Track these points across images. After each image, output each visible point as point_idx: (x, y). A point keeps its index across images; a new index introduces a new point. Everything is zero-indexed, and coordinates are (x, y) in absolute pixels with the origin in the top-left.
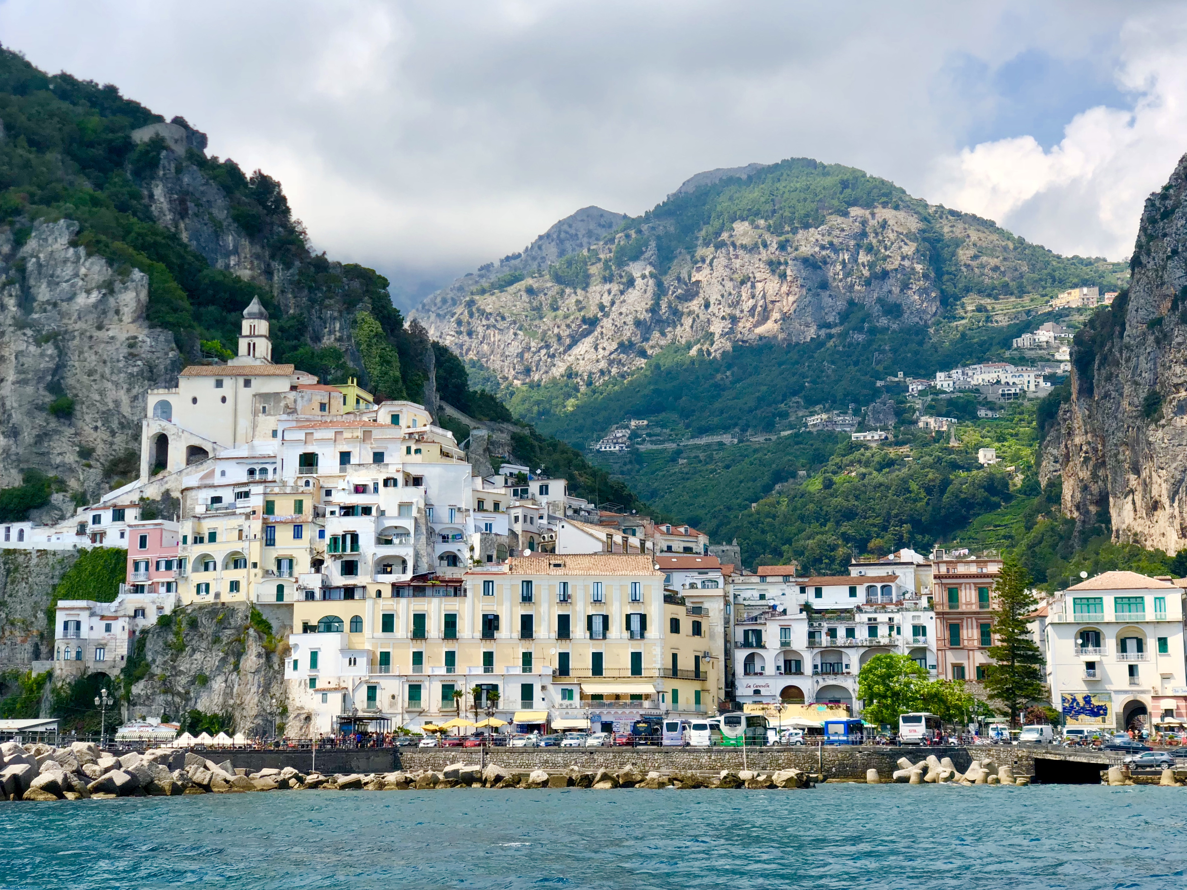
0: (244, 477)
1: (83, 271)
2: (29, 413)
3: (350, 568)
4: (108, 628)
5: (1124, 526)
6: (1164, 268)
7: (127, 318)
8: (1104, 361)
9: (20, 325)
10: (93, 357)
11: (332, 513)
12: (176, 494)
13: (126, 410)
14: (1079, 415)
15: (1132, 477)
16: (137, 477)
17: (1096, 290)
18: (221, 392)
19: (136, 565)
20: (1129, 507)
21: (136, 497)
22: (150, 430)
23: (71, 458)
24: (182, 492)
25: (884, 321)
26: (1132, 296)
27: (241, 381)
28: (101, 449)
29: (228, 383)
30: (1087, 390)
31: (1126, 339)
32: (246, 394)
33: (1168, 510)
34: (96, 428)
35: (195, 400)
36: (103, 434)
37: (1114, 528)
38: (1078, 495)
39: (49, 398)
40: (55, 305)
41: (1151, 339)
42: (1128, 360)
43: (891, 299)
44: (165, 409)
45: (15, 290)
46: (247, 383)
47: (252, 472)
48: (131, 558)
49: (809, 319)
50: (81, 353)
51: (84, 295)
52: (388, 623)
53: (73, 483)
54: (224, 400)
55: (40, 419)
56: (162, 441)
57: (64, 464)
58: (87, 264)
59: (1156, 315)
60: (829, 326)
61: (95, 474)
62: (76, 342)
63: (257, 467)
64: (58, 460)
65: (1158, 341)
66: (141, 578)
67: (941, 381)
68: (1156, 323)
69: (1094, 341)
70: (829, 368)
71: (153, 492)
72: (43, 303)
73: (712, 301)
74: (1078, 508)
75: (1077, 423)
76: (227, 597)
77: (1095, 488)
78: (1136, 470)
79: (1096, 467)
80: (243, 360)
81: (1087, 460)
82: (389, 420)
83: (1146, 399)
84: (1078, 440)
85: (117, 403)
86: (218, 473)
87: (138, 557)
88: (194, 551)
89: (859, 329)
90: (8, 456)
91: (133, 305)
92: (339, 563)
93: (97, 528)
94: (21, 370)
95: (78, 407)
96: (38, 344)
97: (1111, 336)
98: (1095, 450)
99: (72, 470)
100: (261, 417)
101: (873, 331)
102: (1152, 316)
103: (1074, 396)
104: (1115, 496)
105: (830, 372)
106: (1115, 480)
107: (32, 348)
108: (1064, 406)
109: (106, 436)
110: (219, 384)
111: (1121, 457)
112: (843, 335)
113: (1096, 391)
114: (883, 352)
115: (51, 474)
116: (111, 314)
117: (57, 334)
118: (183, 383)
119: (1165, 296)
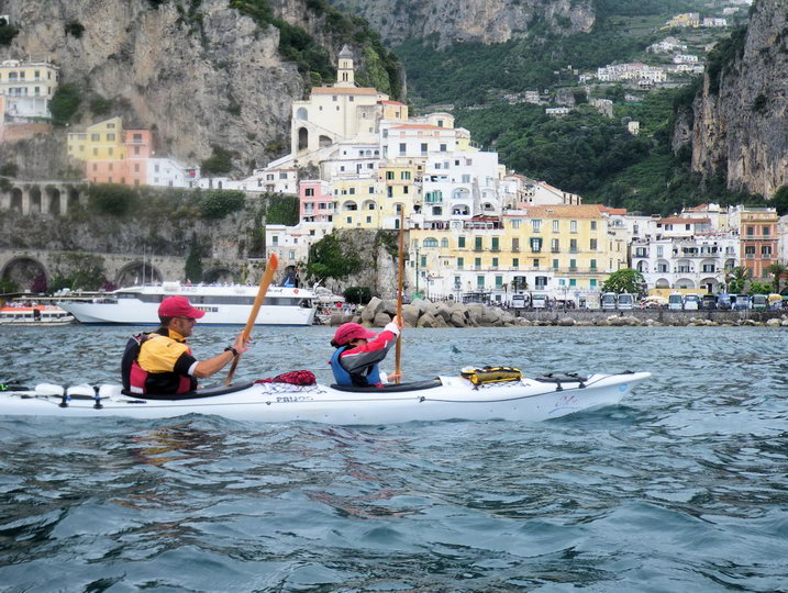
0: (357, 156)
1: (238, 24)
2: (215, 112)
3: (437, 211)
4: (296, 241)
5: (737, 179)
6: (773, 15)
7: (268, 55)
8: (728, 72)
9: (203, 57)
10: (252, 79)
11: (427, 180)
12: (315, 164)
13: (276, 111)
14: (709, 105)
15: (744, 148)
16: (289, 152)
17: (698, 14)
18: (336, 104)
19: (306, 205)
20: (740, 166)
21: (292, 165)
22: (296, 125)
23: (242, 140)
24: (320, 163)
25: (559, 30)
26: (750, 31)
27: (348, 98)
28: (260, 135)
29: (340, 98)
30: (714, 90)
31: (745, 60)
32: (351, 106)
33: (767, 170)
34: (256, 122)
35: (321, 108)
36: (261, 125)
37: (729, 180)
38: (704, 158)
39: (226, 102)
40: (223, 45)
41: (762, 60)
42: (746, 73)
43: (564, 14)
44: (304, 114)
45: (199, 35)
46: (351, 99)
47: (362, 152)
48: (302, 201)
49: (506, 25)
50: (243, 75)
51: (241, 40)
52: (462, 242)
53: (244, 155)
54: (338, 108)
55: (222, 114)
56: (303, 132)
57: (237, 143)
58: (241, 21)
59: (765, 45)
60: (519, 31)
61: (259, 149)
62: (239, 68)
63: (365, 150)
64: (234, 140)
65: (766, 62)
66: (310, 213)
67: (602, 74)
68: (764, 51)
69: (720, 59)
70: (522, 62)
71: (303, 163)
72: (216, 44)
73: (438, 8)
74: (704, 165)
75: (707, 111)
76: (365, 225)
77: (716, 153)
78: (747, 143)
79: (718, 139)
80: (340, 84)
81: (712, 134)
82: (436, 124)
83: (757, 99)
84: (706, 122)
85: (269, 108)
86: (341, 152)
87: (306, 201)
88: (342, 199)
89: (542, 34)
90: (204, 137)
91: (272, 47)
92: (431, 207)
93: (270, 182)
94: (209, 85)
95: (243, 109)
96: (216, 70)
97: (733, 56)
98: (718, 129)
99: (242, 147)
100: (363, 120)
101: (551, 37)
102: (762, 46)
103: (706, 93)
104: (732, 160)
105: (522, 64)
106: (732, 150)
107: (213, 72)
108: (697, 99)
109: (263, 127)
110: (335, 99)
111: (738, 135)
112: (531, 38)
113: (721, 91)
114: (558, 51)
115: (230, 149)
116: (258, 52)
117: (228, 63)
118: (313, 97)
119: (772, 34)
